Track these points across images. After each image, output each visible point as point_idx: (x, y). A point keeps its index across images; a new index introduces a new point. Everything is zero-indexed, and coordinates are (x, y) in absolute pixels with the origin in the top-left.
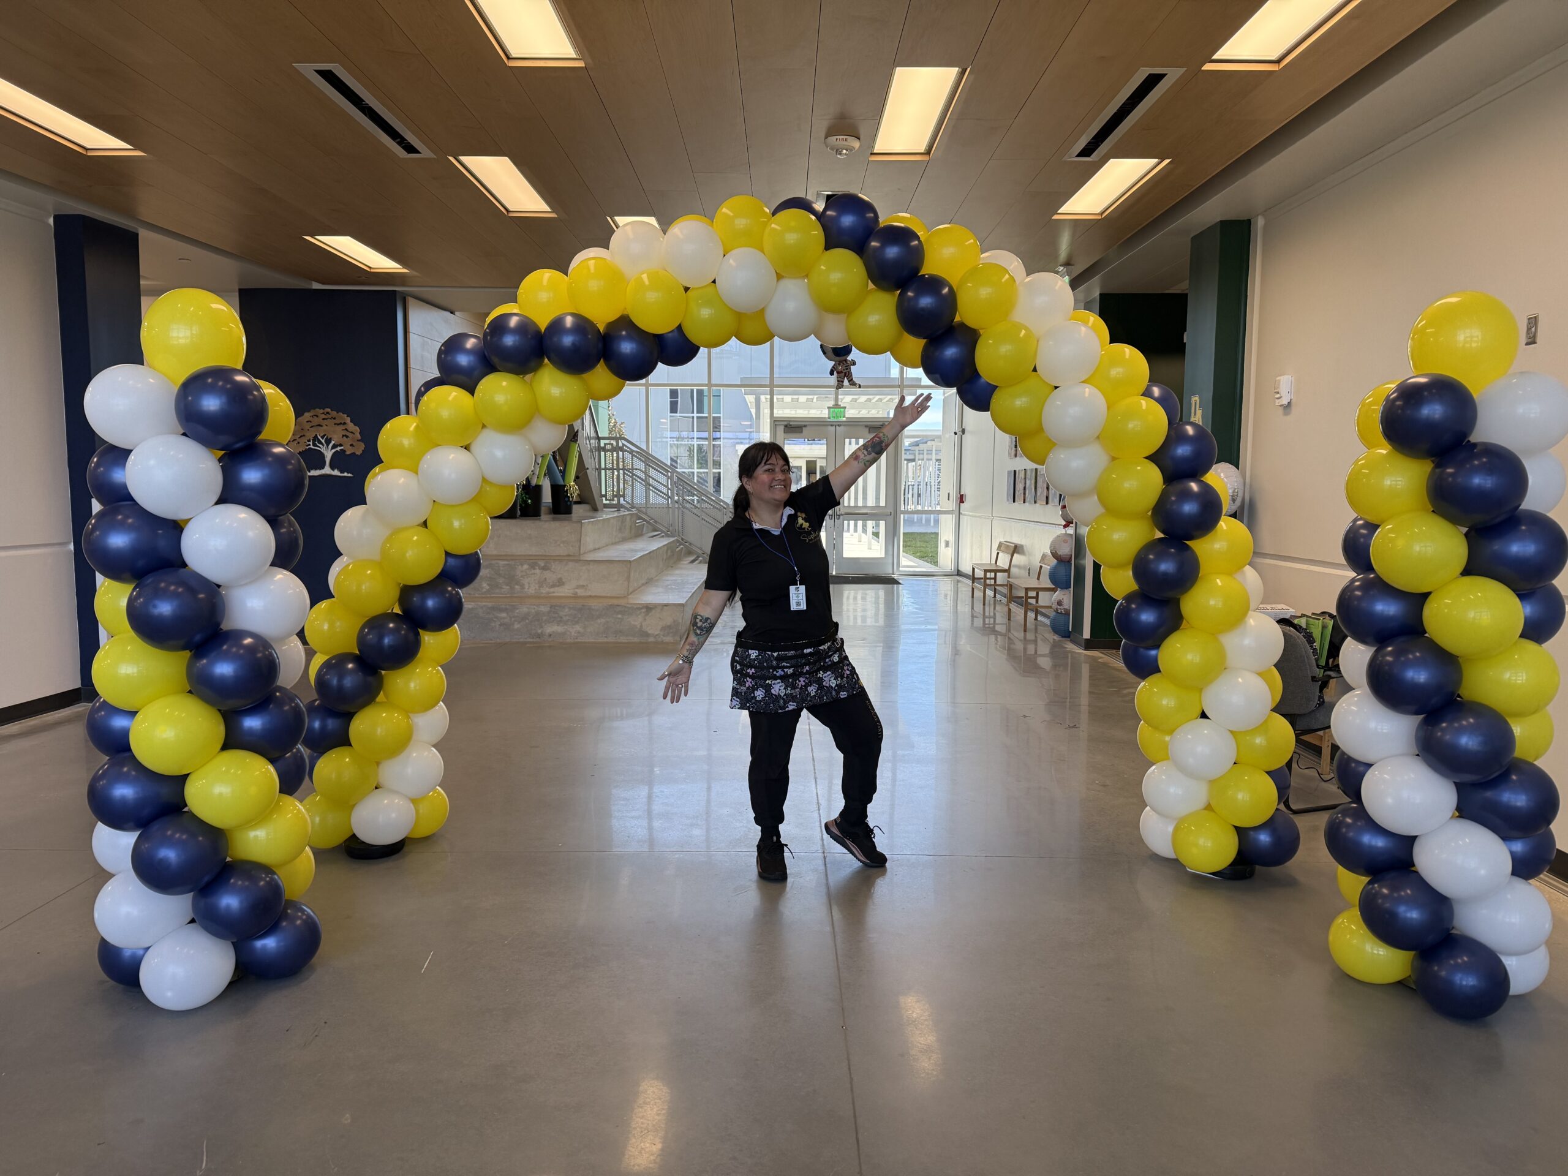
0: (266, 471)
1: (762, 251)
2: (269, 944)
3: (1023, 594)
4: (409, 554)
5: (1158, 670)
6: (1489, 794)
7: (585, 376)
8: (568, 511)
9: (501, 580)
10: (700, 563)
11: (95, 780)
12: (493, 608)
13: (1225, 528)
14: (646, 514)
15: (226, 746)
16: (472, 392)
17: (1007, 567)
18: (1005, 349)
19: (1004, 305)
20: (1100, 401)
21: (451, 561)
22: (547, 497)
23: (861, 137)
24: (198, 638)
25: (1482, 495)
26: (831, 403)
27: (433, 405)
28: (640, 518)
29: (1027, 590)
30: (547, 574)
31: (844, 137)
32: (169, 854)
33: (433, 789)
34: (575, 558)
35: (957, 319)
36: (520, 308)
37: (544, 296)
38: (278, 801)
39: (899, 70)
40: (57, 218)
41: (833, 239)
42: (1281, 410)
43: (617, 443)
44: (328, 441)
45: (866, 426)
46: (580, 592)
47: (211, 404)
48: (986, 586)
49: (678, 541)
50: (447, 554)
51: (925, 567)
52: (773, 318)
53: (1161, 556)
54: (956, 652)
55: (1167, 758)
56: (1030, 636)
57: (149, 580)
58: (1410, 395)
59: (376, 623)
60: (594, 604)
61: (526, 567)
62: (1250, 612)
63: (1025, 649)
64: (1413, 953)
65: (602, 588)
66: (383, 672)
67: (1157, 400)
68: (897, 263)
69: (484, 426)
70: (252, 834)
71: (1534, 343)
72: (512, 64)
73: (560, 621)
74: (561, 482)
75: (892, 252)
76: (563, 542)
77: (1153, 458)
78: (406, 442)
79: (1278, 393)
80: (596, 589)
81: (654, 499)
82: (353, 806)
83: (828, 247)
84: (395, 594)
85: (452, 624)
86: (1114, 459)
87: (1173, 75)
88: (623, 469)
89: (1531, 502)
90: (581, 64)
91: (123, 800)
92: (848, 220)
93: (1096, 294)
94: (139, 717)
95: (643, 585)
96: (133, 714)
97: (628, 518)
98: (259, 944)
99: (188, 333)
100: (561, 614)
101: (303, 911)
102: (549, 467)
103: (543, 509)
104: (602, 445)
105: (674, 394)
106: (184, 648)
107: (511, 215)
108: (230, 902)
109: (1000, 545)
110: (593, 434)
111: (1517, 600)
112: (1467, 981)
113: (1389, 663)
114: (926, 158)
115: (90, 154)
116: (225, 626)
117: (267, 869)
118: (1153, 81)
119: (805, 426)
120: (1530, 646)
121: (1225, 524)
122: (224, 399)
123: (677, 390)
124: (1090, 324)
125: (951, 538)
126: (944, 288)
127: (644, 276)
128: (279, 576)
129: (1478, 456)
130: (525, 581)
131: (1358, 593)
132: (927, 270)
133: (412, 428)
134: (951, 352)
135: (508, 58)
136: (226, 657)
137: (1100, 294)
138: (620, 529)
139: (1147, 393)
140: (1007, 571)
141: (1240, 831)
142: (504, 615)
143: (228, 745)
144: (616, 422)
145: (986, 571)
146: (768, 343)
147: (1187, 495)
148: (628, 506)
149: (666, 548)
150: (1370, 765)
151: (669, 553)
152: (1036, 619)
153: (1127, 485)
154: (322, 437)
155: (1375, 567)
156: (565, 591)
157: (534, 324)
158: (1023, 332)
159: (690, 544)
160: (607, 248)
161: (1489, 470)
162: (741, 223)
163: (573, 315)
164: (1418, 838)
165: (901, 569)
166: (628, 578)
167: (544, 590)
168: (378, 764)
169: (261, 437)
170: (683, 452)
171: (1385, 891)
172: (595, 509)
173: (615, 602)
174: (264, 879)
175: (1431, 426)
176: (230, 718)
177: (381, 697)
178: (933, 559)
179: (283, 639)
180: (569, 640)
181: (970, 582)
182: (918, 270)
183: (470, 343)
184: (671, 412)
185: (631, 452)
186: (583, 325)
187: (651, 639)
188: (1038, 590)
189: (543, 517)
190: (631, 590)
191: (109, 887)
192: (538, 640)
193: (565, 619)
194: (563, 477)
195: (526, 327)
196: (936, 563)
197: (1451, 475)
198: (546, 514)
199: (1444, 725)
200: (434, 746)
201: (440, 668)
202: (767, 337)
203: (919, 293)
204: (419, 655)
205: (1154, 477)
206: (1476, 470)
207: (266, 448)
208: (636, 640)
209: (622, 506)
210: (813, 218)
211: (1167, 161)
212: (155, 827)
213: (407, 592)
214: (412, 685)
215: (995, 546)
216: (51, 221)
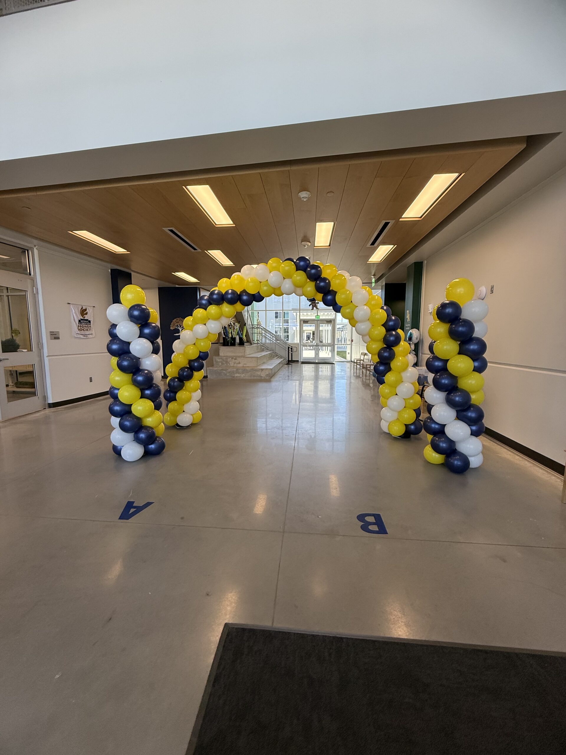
0: (150, 330)
1: (279, 271)
2: (153, 446)
3: (365, 366)
4: (190, 352)
5: (385, 383)
6: (465, 413)
7: (234, 305)
8: (243, 344)
9: (224, 362)
10: (279, 358)
11: (110, 405)
12: (222, 370)
13: (403, 344)
14: (265, 345)
15: (141, 397)
16: (206, 310)
17: (363, 359)
18: (343, 296)
19: (343, 284)
20: (369, 310)
21: (201, 354)
22: (238, 340)
23: (311, 242)
24: (134, 370)
25: (462, 333)
26: (316, 315)
27: (196, 313)
28: (263, 346)
29: (366, 365)
30: (236, 361)
31: (306, 242)
32: (127, 423)
33: (198, 411)
34: (244, 357)
35: (331, 289)
36: (218, 288)
37: (224, 285)
38: (154, 412)
39: (317, 224)
40: (111, 270)
41: (298, 268)
42: (430, 314)
43: (257, 326)
44: (180, 326)
45: (326, 321)
46: (245, 366)
47: (136, 313)
48: (357, 364)
49: (273, 353)
50: (200, 352)
51: (343, 360)
52: (283, 289)
53: (385, 351)
54: (351, 383)
55: (387, 406)
56: (367, 378)
57: (122, 356)
58: (444, 306)
59: (182, 369)
60: (247, 368)
61: (230, 359)
62: (409, 367)
63: (366, 381)
64: (445, 455)
65: (250, 364)
66: (185, 382)
67: (385, 310)
68: (314, 274)
69: (209, 319)
70: (148, 419)
71: (493, 293)
72: (217, 226)
73: (239, 373)
74: (241, 337)
75: (313, 271)
76: (241, 352)
77: (383, 325)
78: (190, 323)
79: (429, 309)
80: (249, 365)
81: (267, 341)
82: (178, 416)
83: (297, 270)
84: (187, 362)
85: (201, 370)
86: (373, 325)
87: (392, 223)
88: (259, 333)
89: (475, 335)
90: (234, 225)
91: (117, 410)
92: (302, 263)
93: (384, 284)
94: (120, 390)
95: (262, 364)
96: (119, 389)
97: (259, 346)
98: (150, 446)
99: (131, 296)
100: (239, 371)
101: (161, 439)
102: (238, 332)
103: (236, 344)
104: (253, 327)
105: (276, 313)
106: (131, 373)
107: (223, 266)
108: (142, 435)
109: (362, 353)
110: (251, 324)
111: (472, 361)
112: (457, 463)
113: (438, 378)
114: (329, 247)
115: (117, 253)
116: (141, 368)
117: (152, 428)
118: (386, 224)
119: (309, 321)
120: (476, 374)
121: (402, 343)
122: (139, 312)
123: (278, 312)
124: (367, 290)
125: (350, 352)
126: (327, 280)
127: (249, 279)
128: (154, 356)
129: (461, 322)
130: (230, 362)
131: (431, 360)
132: (323, 276)
133: (191, 320)
134: (329, 297)
135: (216, 224)
136: (141, 375)
137: (386, 284)
138: (257, 349)
139: (382, 308)
140: (363, 360)
141: (406, 426)
142: (225, 371)
143: (142, 397)
144: (259, 321)
145: (357, 360)
146: (282, 296)
147: (392, 335)
148: (260, 343)
149: (269, 354)
150: (434, 406)
151: (270, 355)
152: (370, 373)
153: (376, 332)
154: (179, 325)
155: (435, 353)
156: (241, 365)
157: (222, 292)
158: (348, 292)
159: (277, 353)
160: (240, 272)
161: (463, 326)
162: (274, 265)
163: (231, 290)
164: (446, 426)
165: (335, 360)
166: (257, 362)
167: (235, 365)
168: (184, 405)
169: (149, 321)
170: (279, 329)
171: (437, 439)
172: (251, 344)
173: (253, 368)
174: (151, 430)
175: (449, 314)
176: (142, 390)
177: (184, 388)
178: (345, 358)
179: (155, 371)
180: (241, 378)
181: (353, 363)
182: (320, 276)
183: (206, 298)
184: (276, 318)
185: (261, 329)
186: (234, 292)
187: (263, 378)
188: (370, 365)
189: (236, 346)
190: (258, 365)
191: (114, 431)
192: (233, 378)
193: (240, 372)
194: (242, 335)
195: (219, 293)
196: (346, 359)
197: (454, 327)
198: (237, 345)
199: (452, 394)
200: (197, 401)
201: (199, 381)
202: (282, 294)
203: (320, 282)
204: (193, 377)
205: (383, 330)
206: (460, 326)
207: (150, 324)
208: (259, 378)
209: (259, 343)
210: (293, 263)
211: (396, 246)
212: (124, 417)
213: (190, 361)
214: (191, 385)
215: (360, 354)
216: (110, 271)
